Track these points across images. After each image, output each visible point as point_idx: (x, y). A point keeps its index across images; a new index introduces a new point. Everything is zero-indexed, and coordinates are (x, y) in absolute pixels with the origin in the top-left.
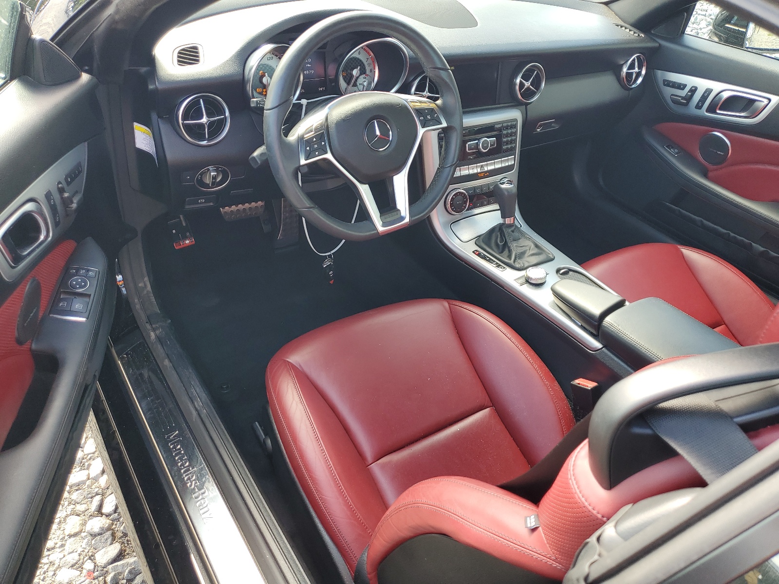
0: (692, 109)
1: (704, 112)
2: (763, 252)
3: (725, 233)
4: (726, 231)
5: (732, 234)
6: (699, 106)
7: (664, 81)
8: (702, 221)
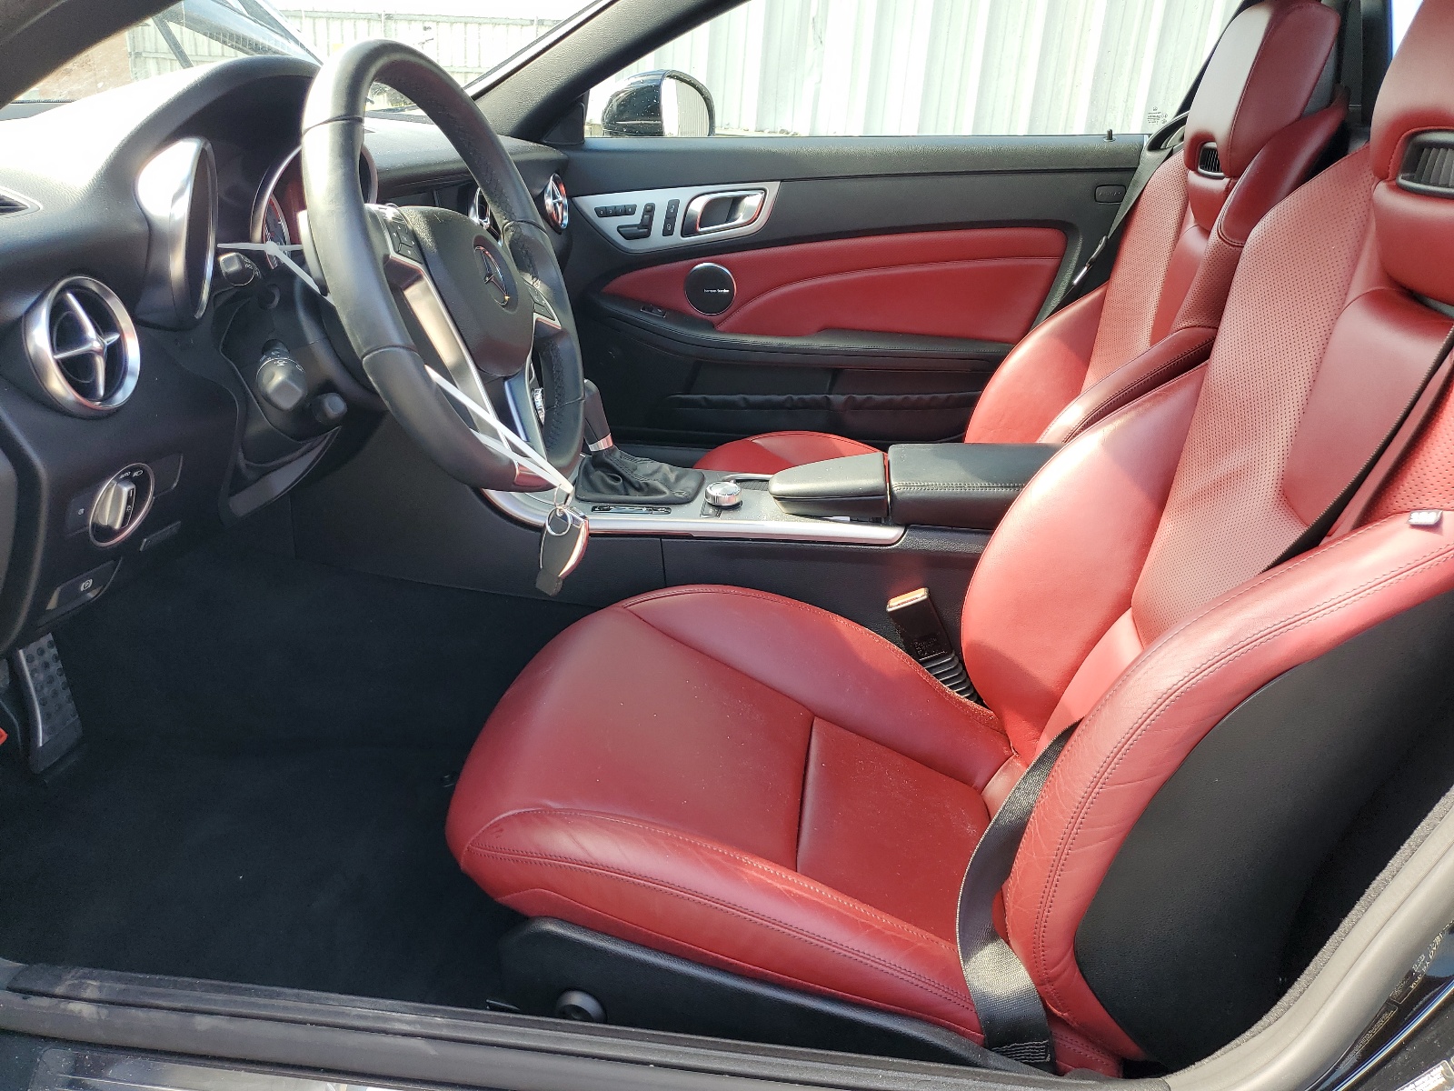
0: (657, 240)
1: (677, 239)
2: (846, 401)
3: (786, 400)
4: (785, 397)
5: (795, 397)
6: (667, 232)
7: (597, 211)
8: (745, 399)
